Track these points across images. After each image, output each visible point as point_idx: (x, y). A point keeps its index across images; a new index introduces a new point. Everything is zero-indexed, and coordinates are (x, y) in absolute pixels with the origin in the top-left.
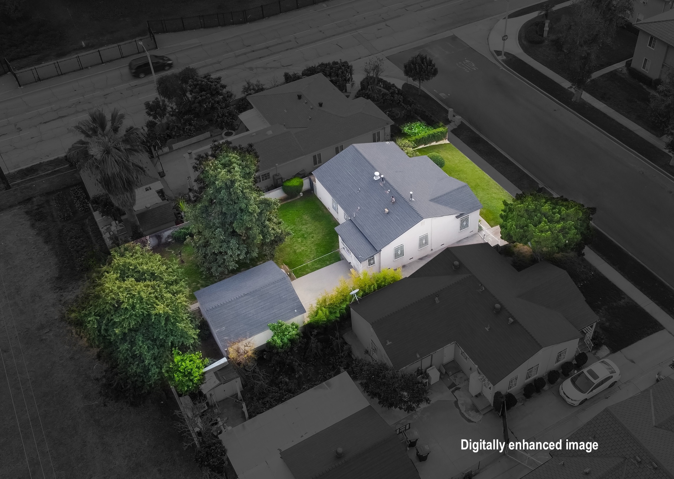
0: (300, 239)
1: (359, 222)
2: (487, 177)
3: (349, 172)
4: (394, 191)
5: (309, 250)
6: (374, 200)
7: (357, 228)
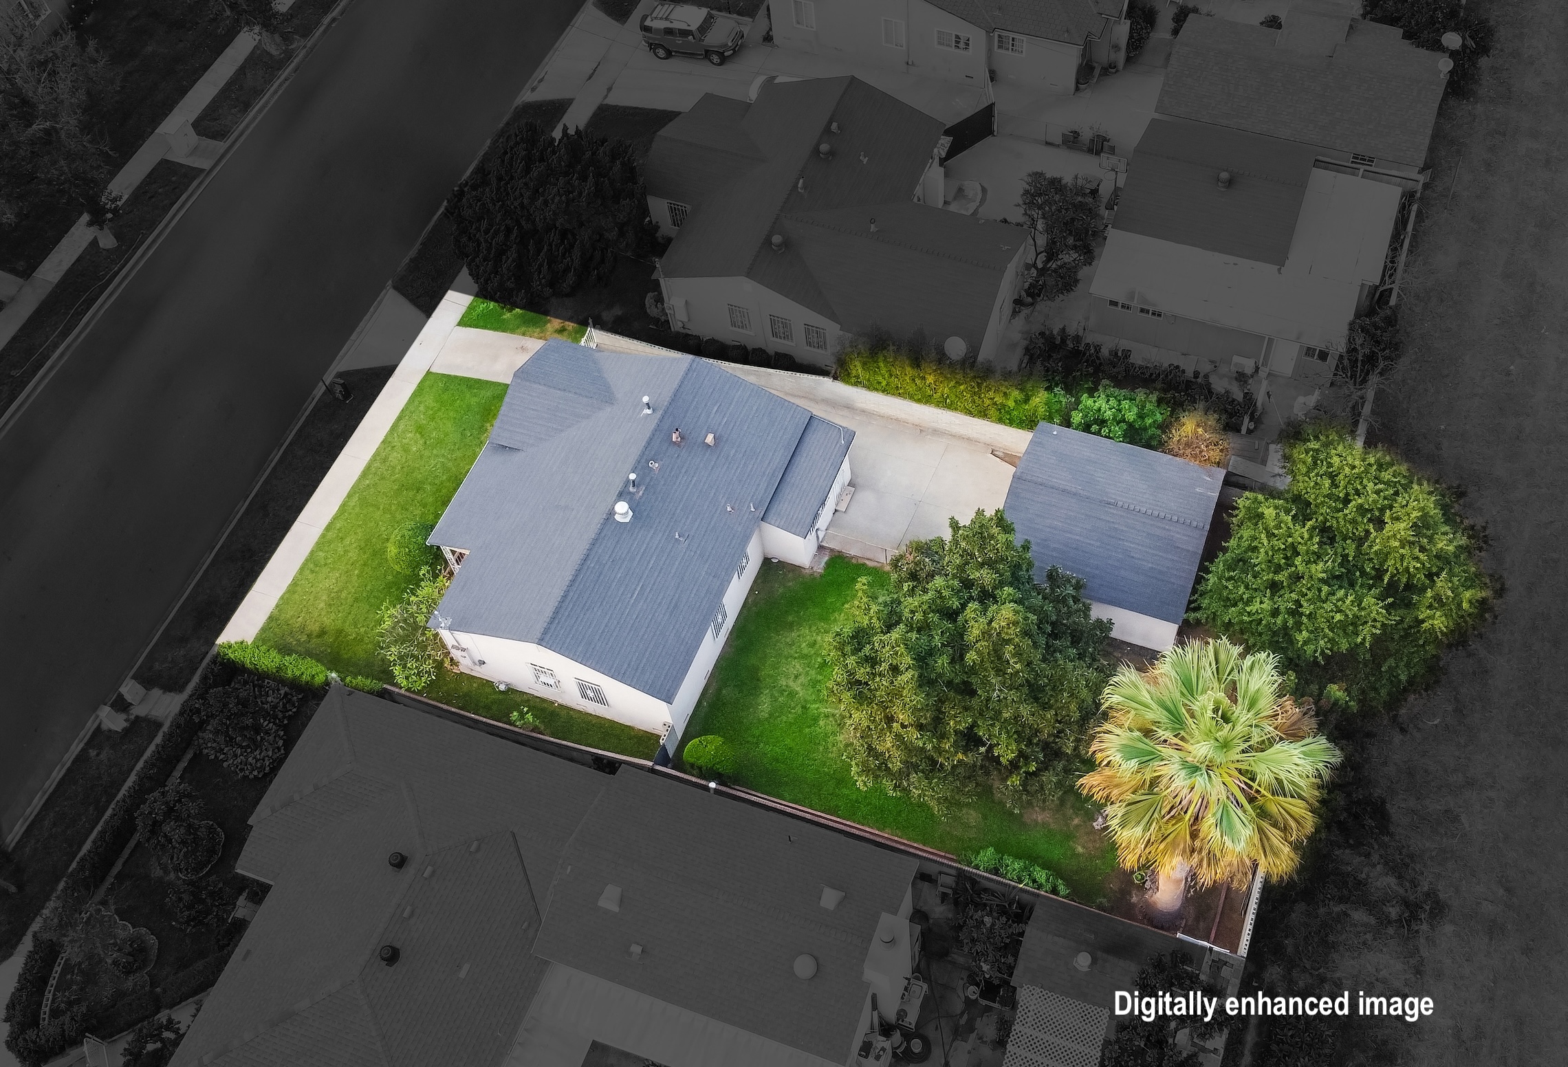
3: (631, 597)
4: (647, 453)
6: (691, 486)
7: (778, 490)
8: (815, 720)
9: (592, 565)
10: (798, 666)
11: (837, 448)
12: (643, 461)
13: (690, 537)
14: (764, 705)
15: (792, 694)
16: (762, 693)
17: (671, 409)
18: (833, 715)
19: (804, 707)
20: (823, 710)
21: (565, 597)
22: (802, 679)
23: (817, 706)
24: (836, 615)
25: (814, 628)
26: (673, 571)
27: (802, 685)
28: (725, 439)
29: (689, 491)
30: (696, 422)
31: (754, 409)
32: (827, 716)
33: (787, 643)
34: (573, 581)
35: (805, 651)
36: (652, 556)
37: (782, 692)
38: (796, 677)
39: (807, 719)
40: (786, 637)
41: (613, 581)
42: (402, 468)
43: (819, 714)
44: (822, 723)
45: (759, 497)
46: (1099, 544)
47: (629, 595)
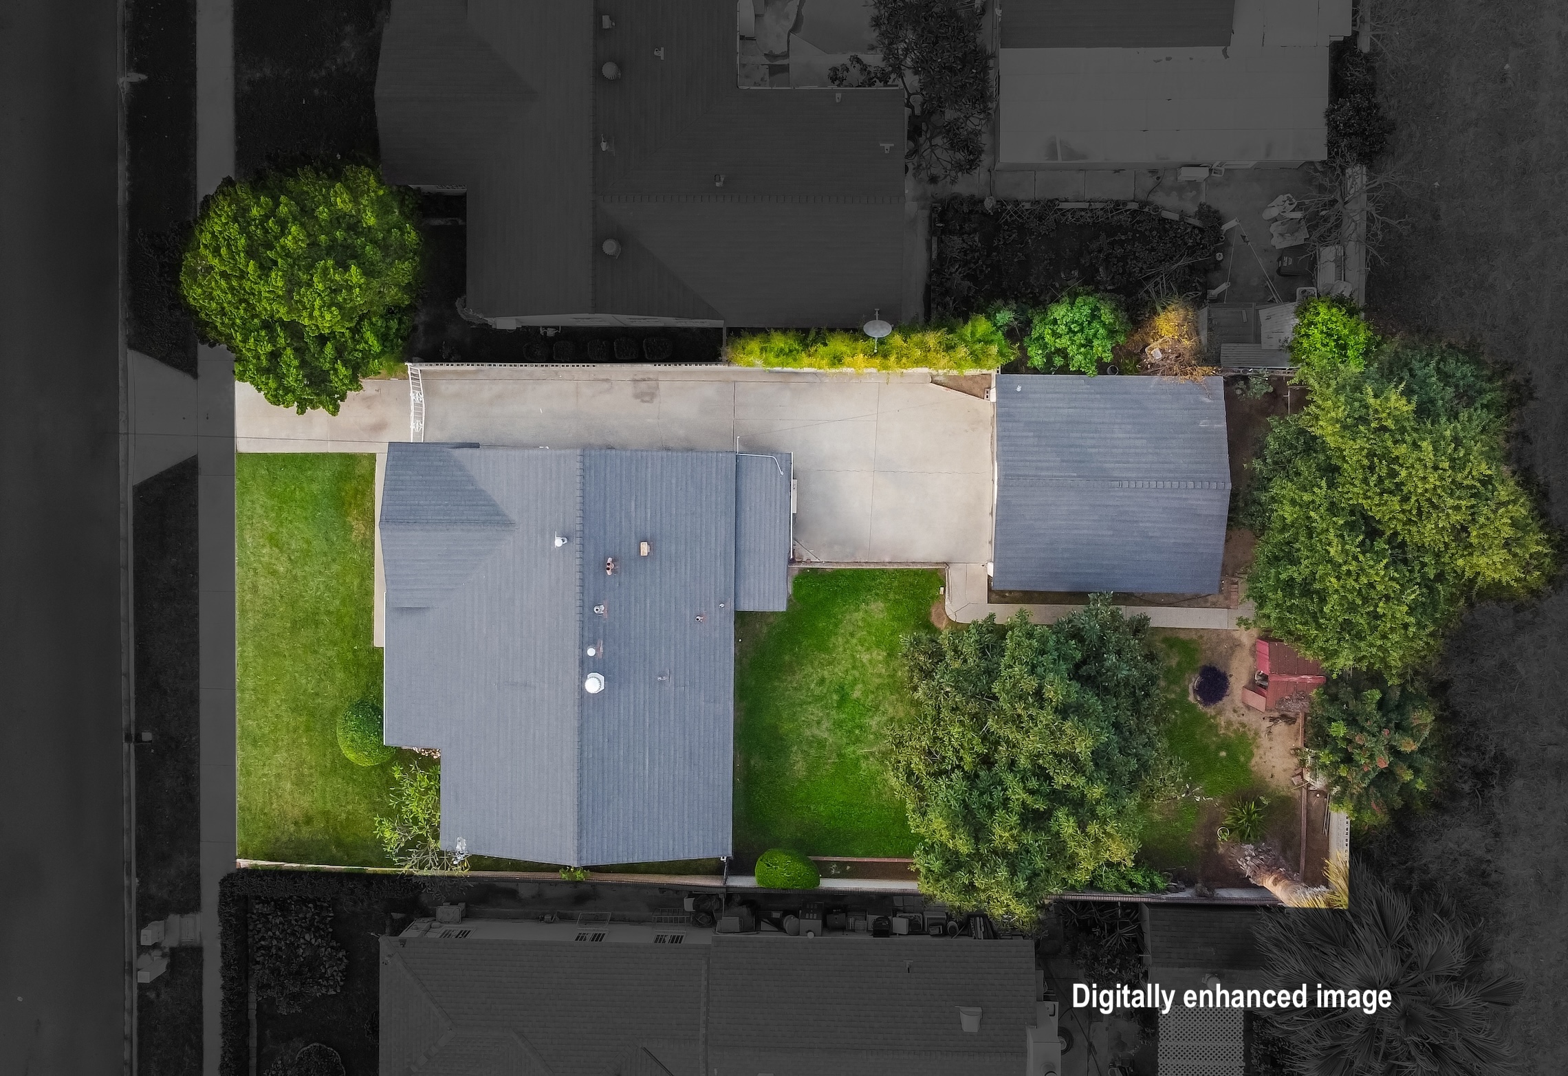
0: (856, 694)
1: (723, 579)
2: (244, 651)
3: (644, 768)
4: (586, 599)
5: (854, 641)
6: (648, 613)
7: (738, 565)
8: (856, 765)
9: (591, 756)
10: (815, 711)
11: (779, 483)
12: (586, 610)
13: (672, 670)
14: (799, 766)
15: (821, 744)
16: (792, 752)
17: (587, 532)
18: (872, 754)
19: (840, 755)
20: (859, 752)
21: (580, 803)
22: (826, 724)
23: (852, 749)
24: (833, 639)
25: (816, 663)
26: (672, 718)
27: (828, 730)
28: (658, 537)
29: (648, 619)
30: (620, 533)
31: (674, 481)
32: (866, 758)
33: (795, 689)
34: (581, 782)
35: (817, 691)
36: (644, 714)
37: (810, 744)
38: (819, 723)
39: (846, 767)
40: (791, 682)
41: (619, 761)
42: (282, 597)
43: (858, 759)
44: (864, 766)
45: (722, 587)
46: (1111, 533)
47: (641, 768)
